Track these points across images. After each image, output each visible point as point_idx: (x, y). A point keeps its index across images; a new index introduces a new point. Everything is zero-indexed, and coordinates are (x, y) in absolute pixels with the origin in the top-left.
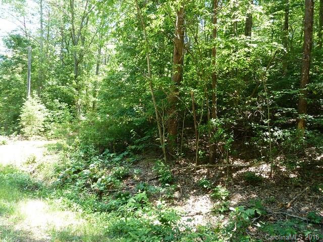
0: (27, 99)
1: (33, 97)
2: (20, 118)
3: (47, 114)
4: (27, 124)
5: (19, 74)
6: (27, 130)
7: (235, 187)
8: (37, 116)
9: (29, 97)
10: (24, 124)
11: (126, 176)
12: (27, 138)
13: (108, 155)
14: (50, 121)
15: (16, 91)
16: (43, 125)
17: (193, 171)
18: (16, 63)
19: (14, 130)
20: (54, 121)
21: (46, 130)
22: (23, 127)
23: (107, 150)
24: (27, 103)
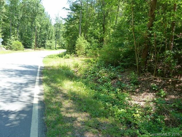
0: (79, 37)
1: (81, 36)
2: (75, 46)
3: (87, 45)
4: (78, 49)
5: (77, 24)
6: (78, 52)
7: (173, 92)
8: (83, 45)
9: (80, 36)
10: (77, 49)
11: (115, 78)
12: (77, 56)
13: (110, 67)
14: (89, 48)
15: (75, 33)
16: (85, 50)
17: (152, 80)
18: (76, 19)
19: (73, 52)
20: (91, 48)
21: (86, 53)
22: (77, 51)
23: (110, 65)
24: (79, 39)
